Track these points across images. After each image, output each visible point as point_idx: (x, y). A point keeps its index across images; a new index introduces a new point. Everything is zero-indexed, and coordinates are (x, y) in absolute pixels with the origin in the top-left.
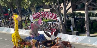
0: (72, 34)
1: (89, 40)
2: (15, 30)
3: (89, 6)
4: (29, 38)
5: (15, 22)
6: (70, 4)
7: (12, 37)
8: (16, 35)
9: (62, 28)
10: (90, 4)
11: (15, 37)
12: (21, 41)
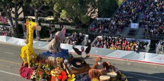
0: (23, 38)
1: (40, 44)
2: (27, 43)
3: (39, 13)
6: (21, 9)
7: (22, 52)
9: (13, 32)
10: (40, 12)
12: (36, 57)
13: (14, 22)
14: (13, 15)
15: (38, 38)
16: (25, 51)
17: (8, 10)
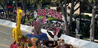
4: (31, 36)
5: (18, 17)
8: (17, 30)
11: (16, 32)
12: (22, 37)
13: (68, 18)
14: (68, 11)
15: (92, 38)
16: (14, 32)
17: (64, 6)
